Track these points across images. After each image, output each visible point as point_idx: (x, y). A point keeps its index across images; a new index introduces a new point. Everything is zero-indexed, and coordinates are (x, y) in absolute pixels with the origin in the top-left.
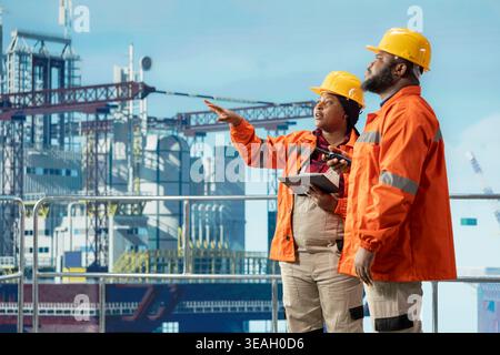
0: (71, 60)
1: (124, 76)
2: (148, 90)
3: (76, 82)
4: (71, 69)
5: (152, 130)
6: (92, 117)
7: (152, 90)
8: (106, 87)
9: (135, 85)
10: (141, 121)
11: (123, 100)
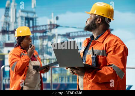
0: (36, 18)
1: (51, 22)
4: (36, 21)
6: (42, 34)
7: (59, 26)
8: (46, 25)
9: (54, 25)
10: (55, 35)
11: (50, 29)
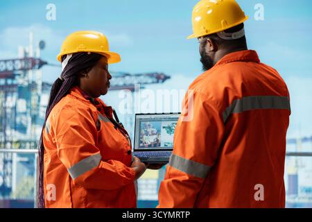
1: (26, 53)
2: (42, 63)
5: (44, 91)
6: (2, 82)
7: (46, 63)
8: (13, 61)
9: (33, 60)
10: (36, 84)
11: (25, 70)
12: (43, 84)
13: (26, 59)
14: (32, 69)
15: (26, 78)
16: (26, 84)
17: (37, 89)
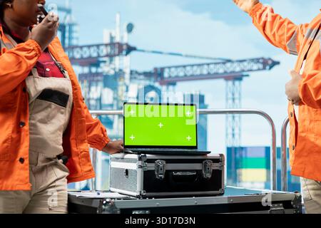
0: (71, 25)
1: (112, 38)
2: (130, 49)
3: (74, 42)
4: (70, 32)
5: (134, 80)
6: (86, 70)
7: (134, 49)
8: (98, 46)
9: (120, 45)
10: (124, 73)
11: (111, 56)
12: (131, 72)
13: (112, 44)
14: (118, 55)
15: (112, 66)
16: (112, 72)
17: (124, 78)
